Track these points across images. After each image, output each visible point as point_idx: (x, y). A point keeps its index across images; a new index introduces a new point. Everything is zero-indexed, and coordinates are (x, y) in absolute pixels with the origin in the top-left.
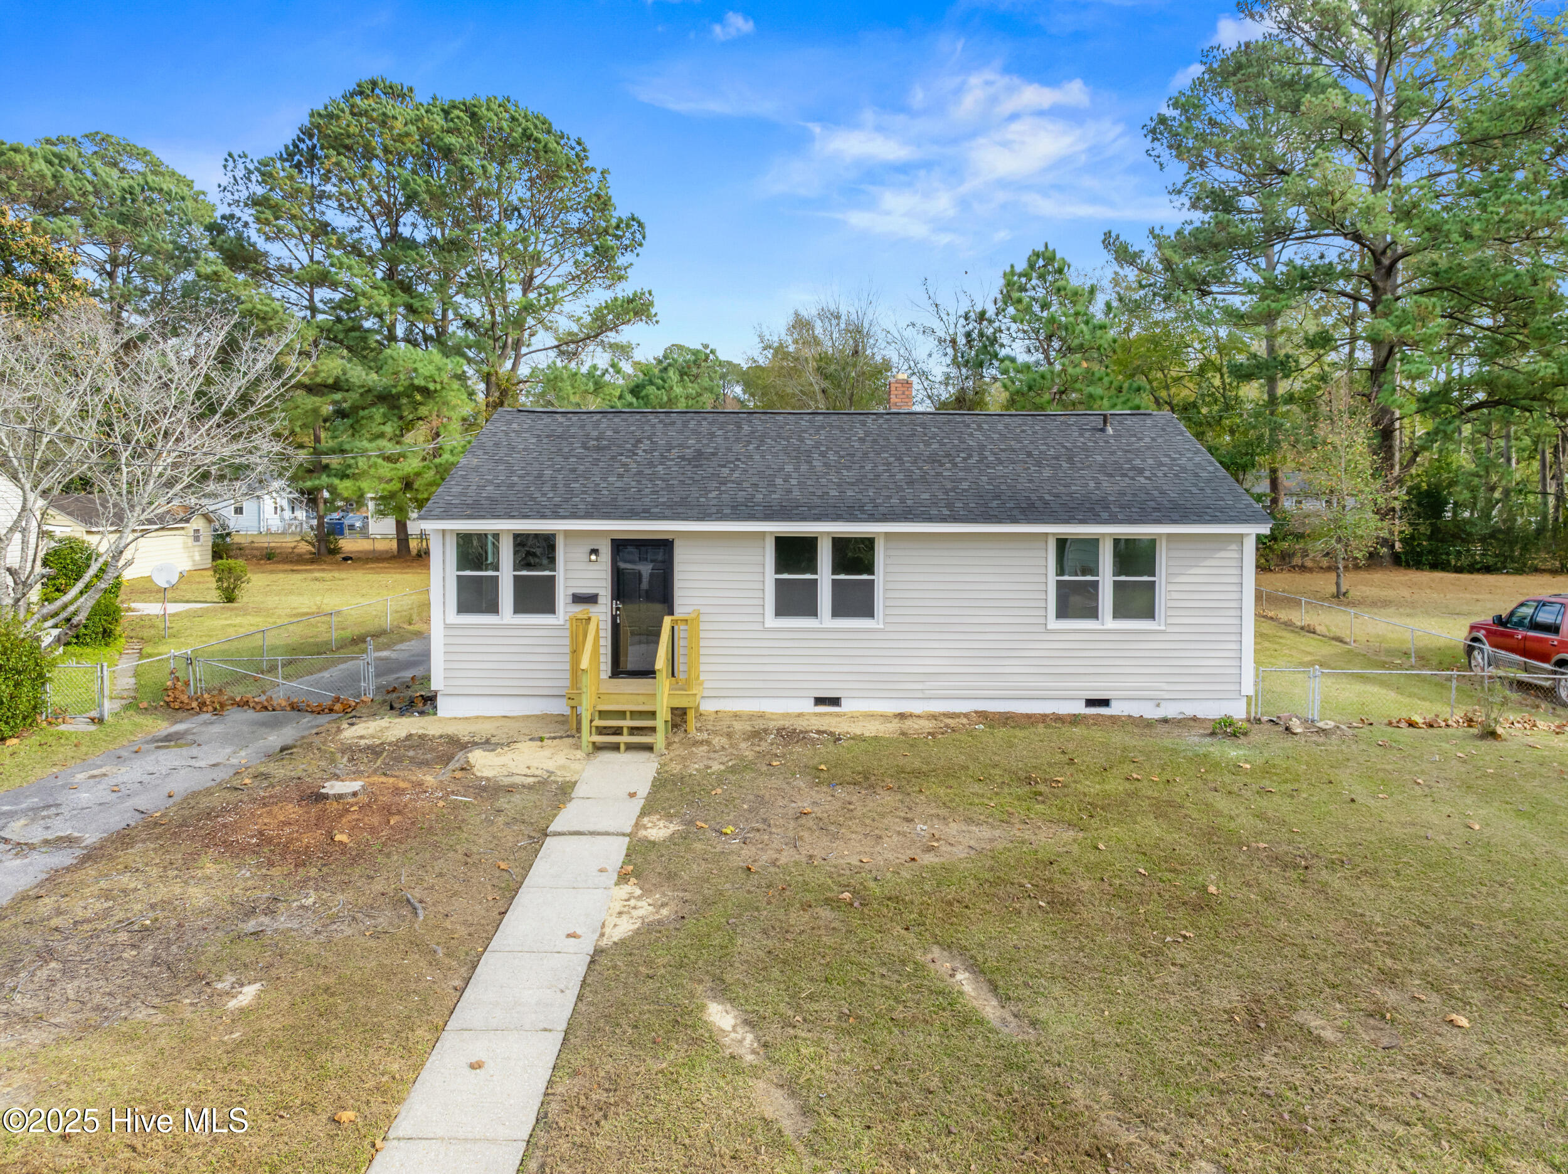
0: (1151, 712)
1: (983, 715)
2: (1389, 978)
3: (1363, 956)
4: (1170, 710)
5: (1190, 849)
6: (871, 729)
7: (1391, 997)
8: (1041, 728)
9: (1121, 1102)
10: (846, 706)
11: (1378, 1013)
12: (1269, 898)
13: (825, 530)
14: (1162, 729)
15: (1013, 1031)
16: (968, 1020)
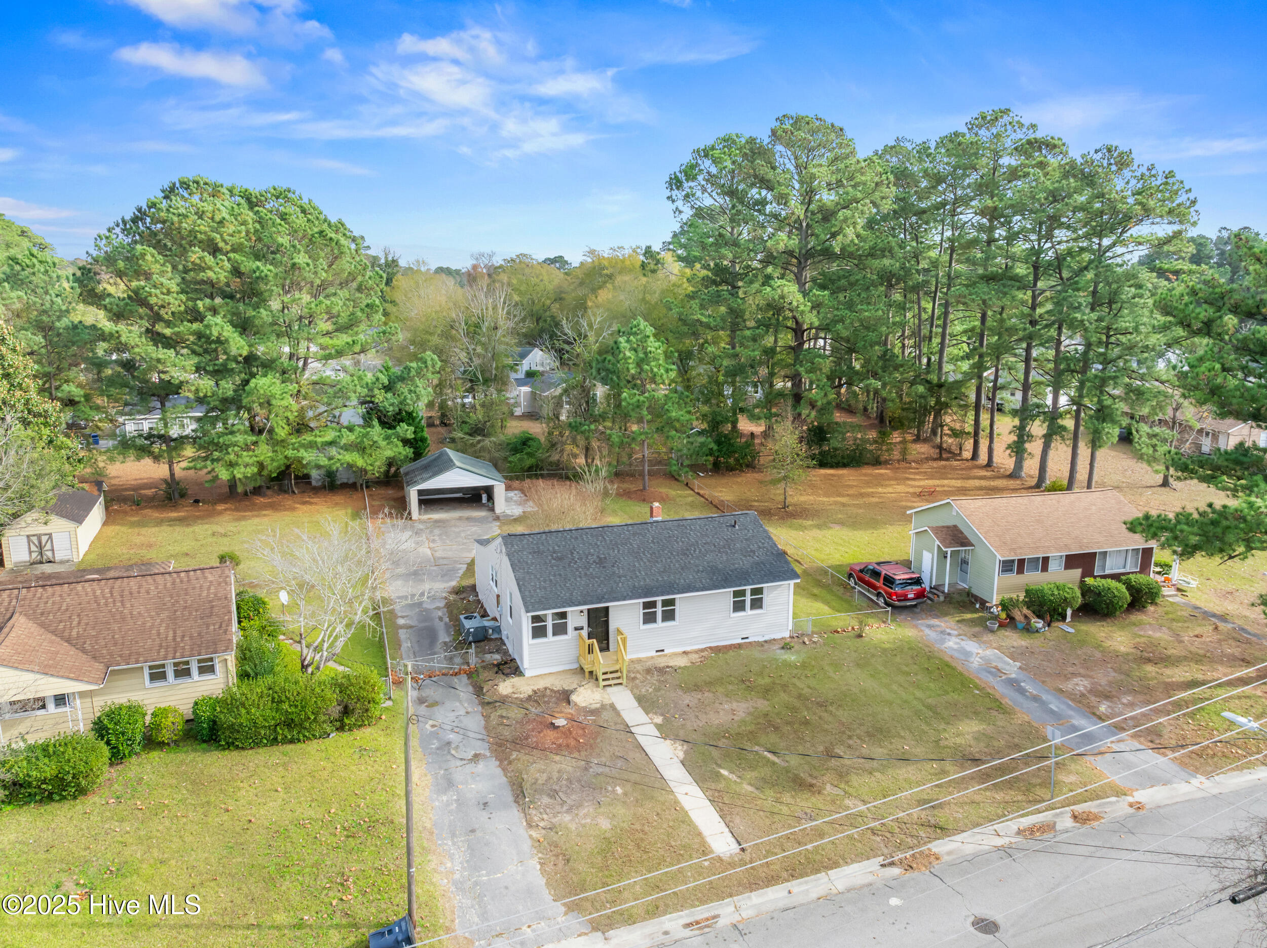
0: (761, 639)
1: (710, 648)
2: (850, 737)
3: (844, 733)
4: (767, 638)
5: (797, 704)
6: (682, 662)
7: (851, 742)
8: (731, 653)
9: (811, 775)
10: (666, 652)
11: (849, 747)
12: (820, 718)
13: (659, 599)
14: (766, 645)
15: (783, 764)
16: (774, 763)
